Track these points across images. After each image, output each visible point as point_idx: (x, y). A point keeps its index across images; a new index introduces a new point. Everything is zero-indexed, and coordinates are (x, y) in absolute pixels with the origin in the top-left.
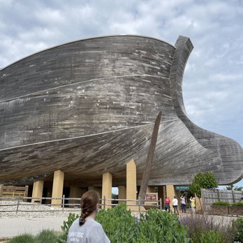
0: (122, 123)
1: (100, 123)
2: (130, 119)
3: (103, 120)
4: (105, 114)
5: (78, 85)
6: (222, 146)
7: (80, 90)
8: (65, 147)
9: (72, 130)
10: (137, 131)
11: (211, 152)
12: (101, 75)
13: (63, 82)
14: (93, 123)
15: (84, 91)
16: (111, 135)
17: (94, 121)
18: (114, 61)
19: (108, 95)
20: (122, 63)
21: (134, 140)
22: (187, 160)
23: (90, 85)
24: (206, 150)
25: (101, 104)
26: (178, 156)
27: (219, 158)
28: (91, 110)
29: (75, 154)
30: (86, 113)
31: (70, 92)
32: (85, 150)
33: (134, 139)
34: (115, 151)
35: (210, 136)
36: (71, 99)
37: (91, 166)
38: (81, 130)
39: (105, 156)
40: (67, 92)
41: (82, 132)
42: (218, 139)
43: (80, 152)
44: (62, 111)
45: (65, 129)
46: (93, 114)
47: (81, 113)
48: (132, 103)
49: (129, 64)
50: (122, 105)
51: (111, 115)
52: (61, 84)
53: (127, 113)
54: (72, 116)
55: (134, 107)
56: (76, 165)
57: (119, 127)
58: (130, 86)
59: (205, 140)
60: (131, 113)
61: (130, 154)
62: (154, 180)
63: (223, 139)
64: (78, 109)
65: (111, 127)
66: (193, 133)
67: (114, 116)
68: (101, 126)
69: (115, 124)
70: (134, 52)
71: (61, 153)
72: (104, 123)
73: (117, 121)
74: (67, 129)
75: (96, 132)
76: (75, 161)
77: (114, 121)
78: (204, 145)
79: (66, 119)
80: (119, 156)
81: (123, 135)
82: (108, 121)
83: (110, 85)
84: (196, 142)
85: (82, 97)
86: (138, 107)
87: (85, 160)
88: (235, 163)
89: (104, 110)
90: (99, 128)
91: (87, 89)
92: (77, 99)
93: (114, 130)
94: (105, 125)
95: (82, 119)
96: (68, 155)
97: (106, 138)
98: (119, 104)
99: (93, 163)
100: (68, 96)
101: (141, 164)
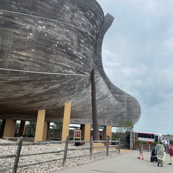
0: (72, 69)
1: (56, 64)
2: (78, 67)
3: (59, 61)
4: (61, 57)
5: (39, 20)
6: (128, 101)
7: (41, 25)
8: (16, 78)
9: (27, 63)
10: (80, 79)
11: (121, 104)
12: (62, 19)
13: (22, 9)
14: (49, 62)
15: (44, 27)
16: (63, 77)
17: (51, 61)
18: (73, 11)
19: (65, 40)
20: (79, 16)
21: (78, 86)
22: (105, 107)
23: (52, 24)
24: (117, 102)
25: (59, 46)
26: (100, 103)
27: (125, 109)
28: (49, 49)
29: (25, 87)
30: (45, 50)
31: (30, 23)
32: (36, 86)
33: (77, 84)
34: (61, 92)
35: (121, 93)
36: (30, 31)
37: (34, 102)
38: (37, 66)
39: (51, 95)
40: (27, 22)
41: (37, 67)
42: (126, 96)
43: (30, 87)
44: (19, 40)
45: (20, 60)
46: (51, 54)
47: (40, 48)
48: (80, 54)
49: (83, 19)
50: (74, 53)
51: (65, 59)
52: (19, 10)
53: (76, 62)
54: (29, 48)
55: (81, 58)
56: (20, 98)
57: (69, 72)
58: (81, 38)
59: (117, 95)
60: (79, 63)
61: (71, 97)
62: (75, 119)
63: (129, 97)
64: (37, 44)
65: (64, 70)
66: (109, 88)
67: (68, 60)
68: (56, 67)
69: (68, 68)
70: (88, 11)
71: (9, 83)
72: (58, 65)
73: (69, 66)
74: (22, 60)
75: (51, 71)
76: (20, 94)
77: (67, 65)
78: (116, 98)
79: (23, 50)
80: (62, 97)
81: (72, 79)
82: (62, 64)
83: (68, 31)
84: (111, 95)
85: (42, 33)
86: (83, 58)
87: (31, 96)
88: (134, 114)
89: (61, 53)
90: (54, 68)
91: (48, 27)
92: (37, 32)
93: (66, 73)
94: (59, 67)
95: (40, 55)
96: (16, 87)
97: (58, 79)
98: (72, 52)
99: (37, 99)
100: (28, 27)
101: (75, 106)
